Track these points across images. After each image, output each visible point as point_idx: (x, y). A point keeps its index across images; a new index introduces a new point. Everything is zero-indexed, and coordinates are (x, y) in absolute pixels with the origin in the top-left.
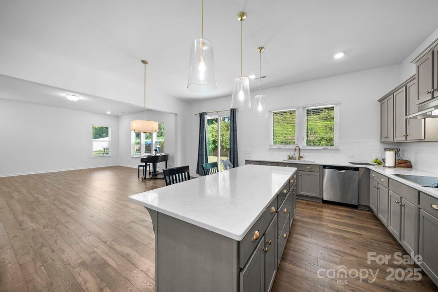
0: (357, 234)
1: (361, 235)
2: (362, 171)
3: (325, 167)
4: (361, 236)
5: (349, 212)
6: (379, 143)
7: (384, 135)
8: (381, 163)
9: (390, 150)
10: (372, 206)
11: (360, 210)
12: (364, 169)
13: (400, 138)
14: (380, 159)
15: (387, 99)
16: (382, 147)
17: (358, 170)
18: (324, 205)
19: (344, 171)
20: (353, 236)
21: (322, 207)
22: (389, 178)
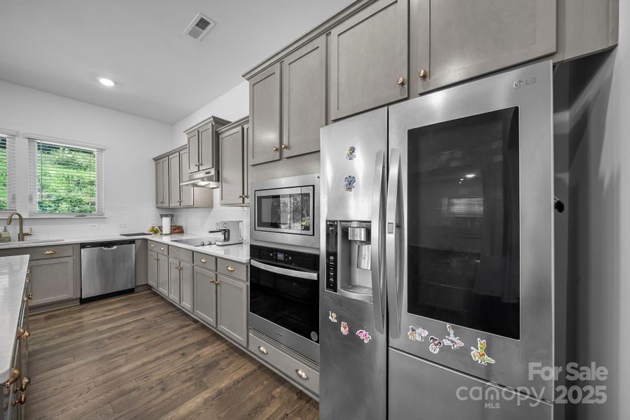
0: (138, 320)
1: (144, 318)
2: (138, 243)
3: (83, 245)
4: (143, 321)
5: (124, 300)
6: (155, 208)
7: (160, 200)
8: (157, 231)
9: (166, 216)
10: (151, 282)
11: (137, 292)
12: (140, 241)
13: (174, 204)
14: (156, 227)
15: (162, 160)
16: (158, 213)
17: (134, 243)
18: (83, 306)
19: (115, 247)
20: (134, 325)
21: (81, 311)
22: (168, 245)
